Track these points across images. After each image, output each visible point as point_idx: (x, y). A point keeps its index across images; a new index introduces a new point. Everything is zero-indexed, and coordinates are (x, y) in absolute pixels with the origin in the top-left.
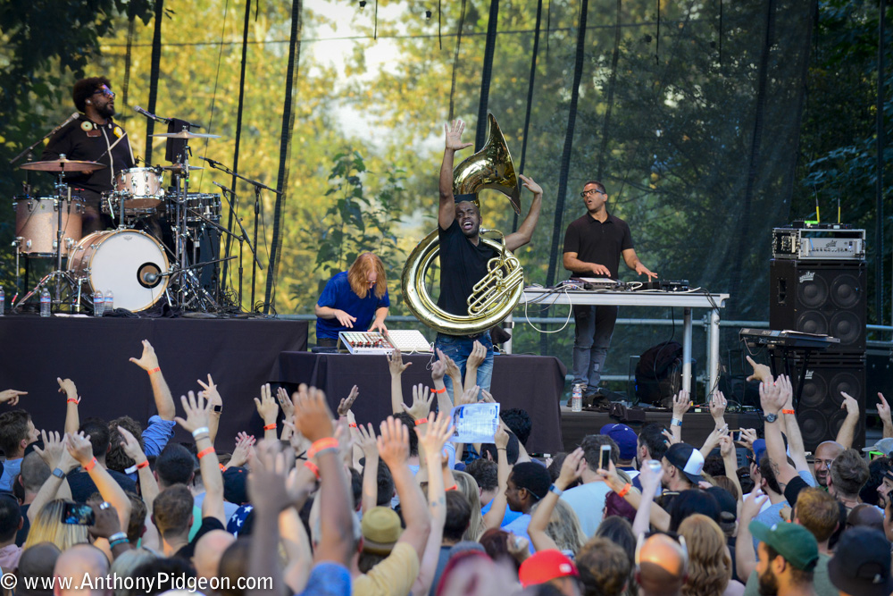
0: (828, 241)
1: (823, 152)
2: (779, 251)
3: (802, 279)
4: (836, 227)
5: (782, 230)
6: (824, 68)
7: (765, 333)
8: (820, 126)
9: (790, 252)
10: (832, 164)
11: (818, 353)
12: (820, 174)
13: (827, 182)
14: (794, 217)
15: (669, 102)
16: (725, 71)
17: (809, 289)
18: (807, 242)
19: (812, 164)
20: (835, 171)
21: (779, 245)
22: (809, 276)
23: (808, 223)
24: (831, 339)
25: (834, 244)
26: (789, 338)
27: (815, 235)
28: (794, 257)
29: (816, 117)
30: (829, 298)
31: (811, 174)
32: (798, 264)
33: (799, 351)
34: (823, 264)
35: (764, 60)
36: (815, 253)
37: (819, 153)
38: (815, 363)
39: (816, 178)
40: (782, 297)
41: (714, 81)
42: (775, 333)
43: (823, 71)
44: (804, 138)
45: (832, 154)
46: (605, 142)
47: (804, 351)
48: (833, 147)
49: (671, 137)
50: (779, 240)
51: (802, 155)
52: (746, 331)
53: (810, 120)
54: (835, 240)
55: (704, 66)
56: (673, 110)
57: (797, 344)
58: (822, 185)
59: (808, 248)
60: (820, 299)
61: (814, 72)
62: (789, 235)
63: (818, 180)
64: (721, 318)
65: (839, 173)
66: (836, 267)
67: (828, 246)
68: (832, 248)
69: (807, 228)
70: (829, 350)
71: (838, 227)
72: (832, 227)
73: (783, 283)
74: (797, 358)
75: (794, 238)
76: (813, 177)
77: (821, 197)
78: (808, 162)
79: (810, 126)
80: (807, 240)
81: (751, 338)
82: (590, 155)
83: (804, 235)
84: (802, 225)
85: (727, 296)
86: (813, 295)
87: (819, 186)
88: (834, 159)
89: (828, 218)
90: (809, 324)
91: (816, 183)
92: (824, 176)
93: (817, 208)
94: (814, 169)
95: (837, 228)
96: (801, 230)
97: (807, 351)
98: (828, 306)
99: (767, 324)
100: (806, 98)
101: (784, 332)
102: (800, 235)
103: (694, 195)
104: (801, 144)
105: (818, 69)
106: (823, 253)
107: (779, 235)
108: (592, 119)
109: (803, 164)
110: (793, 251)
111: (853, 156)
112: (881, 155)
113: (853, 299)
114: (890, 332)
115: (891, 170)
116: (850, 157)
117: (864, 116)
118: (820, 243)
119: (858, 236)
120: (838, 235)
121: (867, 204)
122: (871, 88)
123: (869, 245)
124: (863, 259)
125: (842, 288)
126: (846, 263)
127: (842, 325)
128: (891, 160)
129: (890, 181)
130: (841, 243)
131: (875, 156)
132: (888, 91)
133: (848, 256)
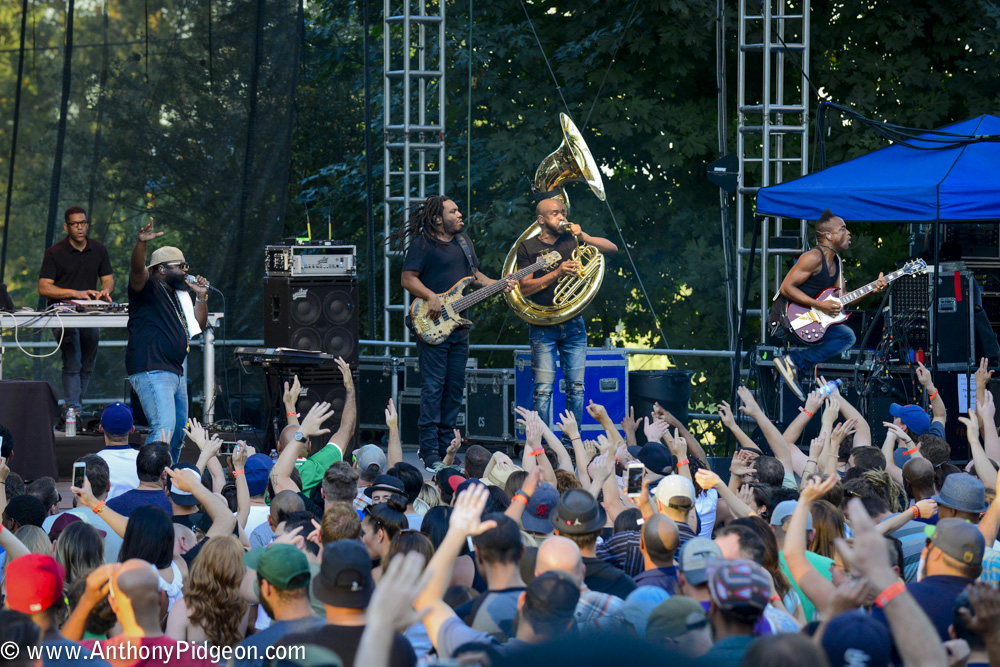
0: (320, 257)
1: (314, 170)
2: (272, 268)
3: (295, 296)
4: (327, 243)
5: (275, 247)
6: (313, 86)
7: (259, 351)
8: (311, 144)
9: (283, 270)
10: (324, 181)
11: (313, 369)
12: (312, 192)
13: (320, 199)
14: (288, 232)
15: (164, 122)
16: (216, 90)
17: (302, 306)
18: (300, 260)
19: (304, 182)
20: (326, 189)
21: (272, 263)
22: (302, 293)
23: (300, 240)
24: (324, 355)
25: (325, 261)
26: (283, 356)
27: (308, 252)
28: (287, 274)
29: (306, 135)
30: (322, 314)
31: (303, 192)
32: (292, 282)
33: (294, 368)
34: (315, 281)
35: (254, 79)
36: (308, 270)
37: (311, 171)
38: (310, 380)
39: (308, 196)
40: (276, 314)
41: (205, 99)
42: (270, 351)
43: (312, 89)
44: (295, 156)
45: (323, 172)
46: (97, 161)
47: (298, 368)
48: (324, 165)
49: (164, 157)
50: (272, 258)
51: (294, 172)
52: (241, 350)
53: (301, 137)
54: (326, 256)
55: (196, 87)
56: (165, 129)
57: (292, 361)
58: (314, 203)
59: (300, 264)
60: (313, 316)
61: (304, 89)
62: (282, 252)
63: (310, 198)
64: (217, 337)
65: (330, 191)
66: (328, 283)
67: (319, 262)
68: (324, 265)
69: (299, 245)
70: (323, 367)
71: (329, 243)
72: (323, 244)
73: (277, 301)
75: (286, 255)
76: (305, 195)
77: (313, 215)
78: (301, 179)
79: (300, 143)
80: (299, 257)
81: (246, 356)
82: (82, 175)
83: (297, 252)
84: (294, 242)
85: (221, 315)
86: (307, 312)
87: (310, 205)
88: (325, 176)
89: (321, 235)
90: (303, 341)
91: (308, 200)
92: (316, 193)
93: (309, 225)
94: (306, 187)
95: (328, 244)
96: (293, 247)
97: (302, 368)
98: (322, 322)
99: (262, 342)
100: (295, 114)
101: (278, 350)
102: (292, 252)
103: (189, 214)
104: (293, 161)
105: (307, 87)
106: (316, 270)
107: (272, 253)
108: (81, 138)
109: (295, 182)
110: (286, 268)
111: (344, 173)
112: (370, 171)
113: (345, 315)
114: (384, 347)
115: (382, 185)
116: (341, 174)
117: (354, 133)
118: (312, 260)
119: (348, 252)
120: (330, 252)
121: (359, 222)
122: (359, 105)
123: (359, 261)
124: (355, 274)
125: (335, 305)
126: (338, 278)
127: (336, 341)
128: (382, 176)
129: (379, 198)
130: (332, 259)
131: (365, 172)
132: (374, 110)
133: (339, 272)
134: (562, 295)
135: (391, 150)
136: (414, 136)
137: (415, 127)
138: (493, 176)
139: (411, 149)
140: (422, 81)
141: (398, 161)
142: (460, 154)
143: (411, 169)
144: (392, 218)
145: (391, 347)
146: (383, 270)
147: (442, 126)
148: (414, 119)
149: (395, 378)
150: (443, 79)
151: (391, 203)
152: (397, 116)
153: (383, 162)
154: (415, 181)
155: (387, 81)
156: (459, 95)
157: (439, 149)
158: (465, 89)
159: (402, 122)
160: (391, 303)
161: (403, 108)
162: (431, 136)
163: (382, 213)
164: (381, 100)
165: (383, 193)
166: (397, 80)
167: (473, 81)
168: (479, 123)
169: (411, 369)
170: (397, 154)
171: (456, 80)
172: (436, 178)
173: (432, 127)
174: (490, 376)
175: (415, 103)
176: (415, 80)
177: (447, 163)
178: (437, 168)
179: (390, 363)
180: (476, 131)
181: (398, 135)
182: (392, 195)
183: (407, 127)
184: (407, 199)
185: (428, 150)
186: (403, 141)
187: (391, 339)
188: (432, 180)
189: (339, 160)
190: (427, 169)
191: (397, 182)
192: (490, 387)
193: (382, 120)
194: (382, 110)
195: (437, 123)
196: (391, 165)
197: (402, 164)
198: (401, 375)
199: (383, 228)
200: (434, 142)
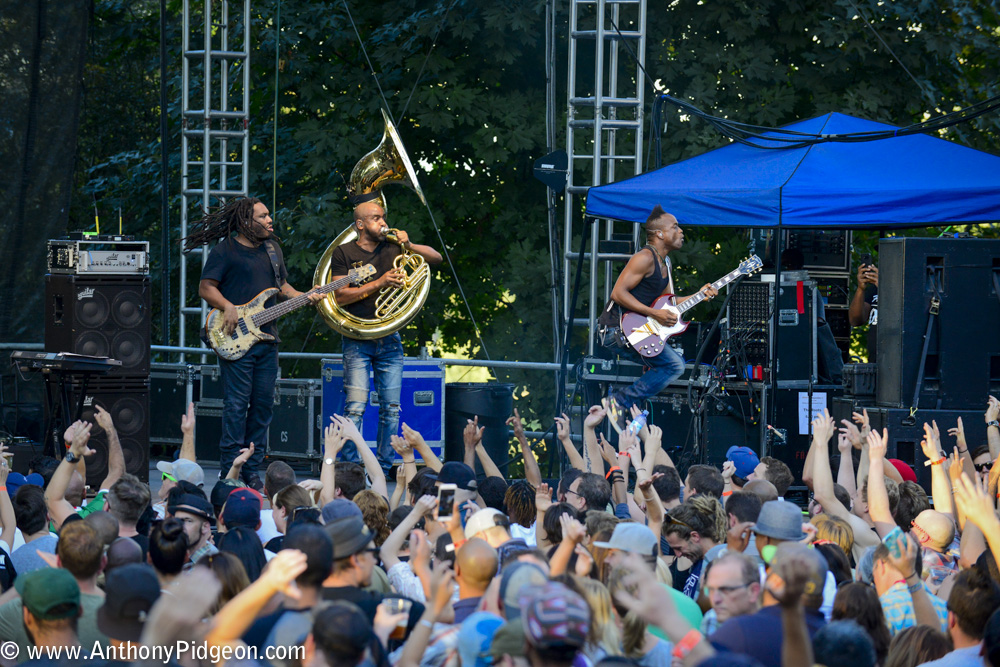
0: (109, 254)
1: (103, 157)
2: (55, 265)
3: (81, 296)
4: (116, 239)
5: (58, 242)
6: (103, 65)
7: (39, 355)
8: (100, 129)
9: (67, 266)
10: (114, 170)
11: (99, 376)
12: (100, 181)
13: (110, 190)
14: (74, 226)
17: (88, 306)
18: (86, 256)
19: (92, 170)
20: (117, 178)
21: (55, 259)
22: (88, 293)
23: (87, 235)
24: (112, 361)
26: (66, 361)
27: (95, 248)
28: (72, 271)
29: (95, 118)
30: (110, 316)
31: (91, 182)
32: (77, 280)
33: (77, 375)
34: (103, 280)
35: (36, 55)
36: (95, 268)
37: (100, 158)
38: (95, 388)
39: (97, 186)
40: (59, 315)
42: (51, 356)
43: (101, 68)
44: (82, 141)
45: (114, 159)
47: (82, 375)
48: (115, 152)
50: (55, 253)
51: (81, 159)
52: (19, 354)
53: (89, 121)
54: (116, 253)
57: (76, 367)
58: (103, 193)
59: (87, 262)
60: (100, 318)
61: (93, 68)
62: (66, 247)
63: (99, 188)
65: (121, 181)
66: (119, 283)
67: (108, 259)
68: (113, 262)
69: (85, 239)
70: (110, 374)
71: (120, 239)
72: (113, 239)
73: (60, 301)
74: (76, 383)
75: (71, 251)
76: (93, 184)
77: (101, 207)
78: (88, 167)
79: (88, 127)
80: (85, 252)
81: (24, 361)
83: (83, 247)
84: (80, 237)
86: (93, 314)
87: (98, 196)
88: (116, 165)
89: (108, 230)
90: (88, 345)
91: (96, 191)
92: (105, 183)
93: (97, 218)
94: (93, 176)
95: (118, 240)
96: (79, 242)
97: (87, 375)
98: (110, 325)
99: (42, 346)
100: (83, 95)
101: (60, 354)
102: (78, 247)
104: (80, 147)
105: (96, 66)
106: (104, 268)
107: (55, 248)
109: (82, 170)
110: (71, 265)
111: (137, 161)
112: (165, 161)
113: (136, 318)
114: (178, 353)
115: (179, 175)
116: (133, 162)
117: (148, 117)
118: (101, 256)
119: (140, 248)
120: (120, 248)
121: (153, 215)
122: (154, 87)
123: (152, 259)
124: (147, 273)
125: (125, 306)
126: (129, 278)
127: (125, 346)
128: (179, 166)
129: (176, 190)
130: (123, 256)
131: (160, 161)
132: (171, 93)
133: (131, 270)
134: (385, 307)
135: (189, 137)
136: (215, 123)
137: (215, 113)
138: (301, 168)
139: (212, 137)
140: (224, 63)
141: (196, 150)
142: (266, 145)
143: (211, 159)
144: (190, 213)
145: (186, 353)
146: (178, 270)
147: (246, 113)
148: (216, 104)
149: (190, 388)
150: (247, 61)
151: (189, 196)
152: (196, 100)
153: (180, 151)
154: (215, 173)
155: (186, 62)
156: (265, 79)
157: (242, 138)
158: (271, 72)
159: (201, 106)
160: (187, 305)
161: (203, 92)
162: (234, 124)
163: (178, 206)
164: (179, 82)
165: (180, 185)
166: (196, 61)
167: (280, 64)
168: (287, 110)
169: (207, 378)
170: (196, 143)
171: (262, 62)
172: (239, 170)
173: (235, 113)
174: (294, 386)
175: (216, 86)
176: (216, 61)
177: (251, 153)
178: (240, 158)
179: (184, 371)
180: (282, 118)
181: (198, 121)
182: (190, 186)
183: (207, 112)
184: (206, 191)
185: (230, 139)
186: (202, 128)
187: (187, 344)
188: (234, 172)
189: (131, 147)
190: (229, 159)
191: (195, 172)
192: (294, 398)
193: (180, 104)
194: (180, 92)
195: (240, 108)
196: (189, 154)
197: (201, 153)
198: (196, 384)
199: (179, 223)
200: (237, 129)
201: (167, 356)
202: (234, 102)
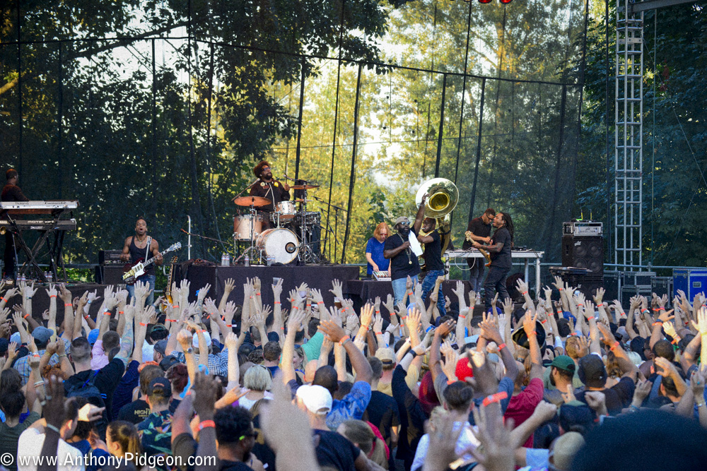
0: (587, 227)
1: (584, 189)
2: (565, 232)
3: (576, 244)
5: (567, 223)
6: (584, 153)
7: (560, 268)
8: (583, 178)
9: (570, 233)
10: (588, 194)
11: (583, 276)
12: (583, 199)
13: (587, 202)
14: (573, 217)
15: (519, 168)
16: (542, 154)
17: (579, 248)
18: (578, 228)
20: (589, 197)
21: (565, 230)
22: (579, 243)
23: (578, 220)
24: (588, 270)
25: (589, 229)
26: (571, 270)
27: (581, 225)
28: (572, 235)
29: (581, 174)
30: (587, 252)
32: (574, 238)
33: (575, 276)
34: (584, 238)
35: (559, 150)
36: (581, 233)
38: (582, 281)
40: (567, 252)
41: (537, 158)
42: (564, 268)
44: (576, 183)
45: (588, 190)
46: (491, 185)
48: (589, 187)
49: (519, 183)
50: (566, 228)
51: (576, 190)
52: (552, 268)
53: (579, 175)
54: (589, 227)
55: (533, 153)
56: (519, 172)
57: (574, 273)
58: (584, 203)
59: (578, 231)
60: (583, 253)
61: (580, 154)
62: (570, 225)
63: (582, 201)
64: (541, 261)
65: (591, 198)
66: (590, 239)
67: (586, 230)
68: (588, 231)
69: (577, 222)
70: (587, 275)
72: (588, 222)
73: (567, 246)
74: (574, 279)
75: (572, 227)
76: (580, 200)
77: (584, 209)
78: (579, 193)
79: (579, 177)
81: (554, 271)
82: (484, 192)
83: (576, 225)
84: (575, 221)
85: (543, 252)
86: (580, 252)
87: (582, 204)
88: (589, 192)
89: (587, 218)
90: (579, 264)
92: (585, 199)
93: (582, 213)
94: (580, 197)
95: (590, 222)
96: (575, 223)
97: (578, 276)
98: (587, 256)
99: (561, 264)
100: (577, 165)
101: (568, 268)
102: (574, 225)
103: (529, 208)
104: (575, 185)
106: (585, 233)
107: (565, 225)
108: (484, 175)
109: (576, 194)
110: (572, 232)
111: (597, 191)
112: (609, 190)
113: (597, 253)
114: (614, 267)
115: (614, 196)
116: (596, 191)
117: (602, 173)
118: (583, 228)
119: (599, 225)
120: (591, 225)
121: (604, 211)
122: (604, 160)
123: (604, 229)
124: (602, 235)
125: (593, 248)
126: (594, 237)
127: (594, 264)
128: (614, 192)
129: (613, 201)
130: (592, 228)
131: (606, 190)
132: (611, 163)
133: (595, 234)
135: (618, 180)
136: (629, 175)
137: (629, 170)
138: (663, 192)
139: (627, 180)
140: (632, 150)
141: (621, 186)
142: (649, 182)
143: (627, 189)
144: (619, 210)
145: (618, 266)
146: (614, 233)
147: (641, 170)
148: (629, 167)
149: (620, 280)
150: (641, 150)
151: (618, 204)
152: (621, 166)
153: (614, 186)
154: (629, 194)
155: (617, 151)
156: (648, 156)
157: (639, 180)
158: (651, 154)
159: (623, 168)
160: (618, 247)
161: (623, 162)
162: (636, 174)
163: (614, 208)
164: (614, 159)
165: (614, 199)
166: (620, 150)
167: (655, 151)
168: (657, 169)
169: (626, 277)
170: (621, 182)
171: (647, 150)
172: (638, 193)
173: (636, 170)
174: (662, 280)
175: (629, 160)
176: (629, 150)
177: (643, 186)
178: (638, 188)
179: (617, 274)
180: (656, 172)
181: (621, 174)
182: (618, 200)
183: (625, 170)
184: (625, 202)
185: (634, 181)
186: (623, 176)
187: (618, 263)
188: (636, 194)
189: (594, 185)
190: (634, 189)
191: (621, 194)
192: (662, 284)
193: (614, 168)
194: (614, 163)
195: (639, 168)
196: (618, 187)
197: (623, 187)
198: (622, 279)
199: (614, 215)
200: (638, 177)
201: (610, 268)
202: (637, 166)
